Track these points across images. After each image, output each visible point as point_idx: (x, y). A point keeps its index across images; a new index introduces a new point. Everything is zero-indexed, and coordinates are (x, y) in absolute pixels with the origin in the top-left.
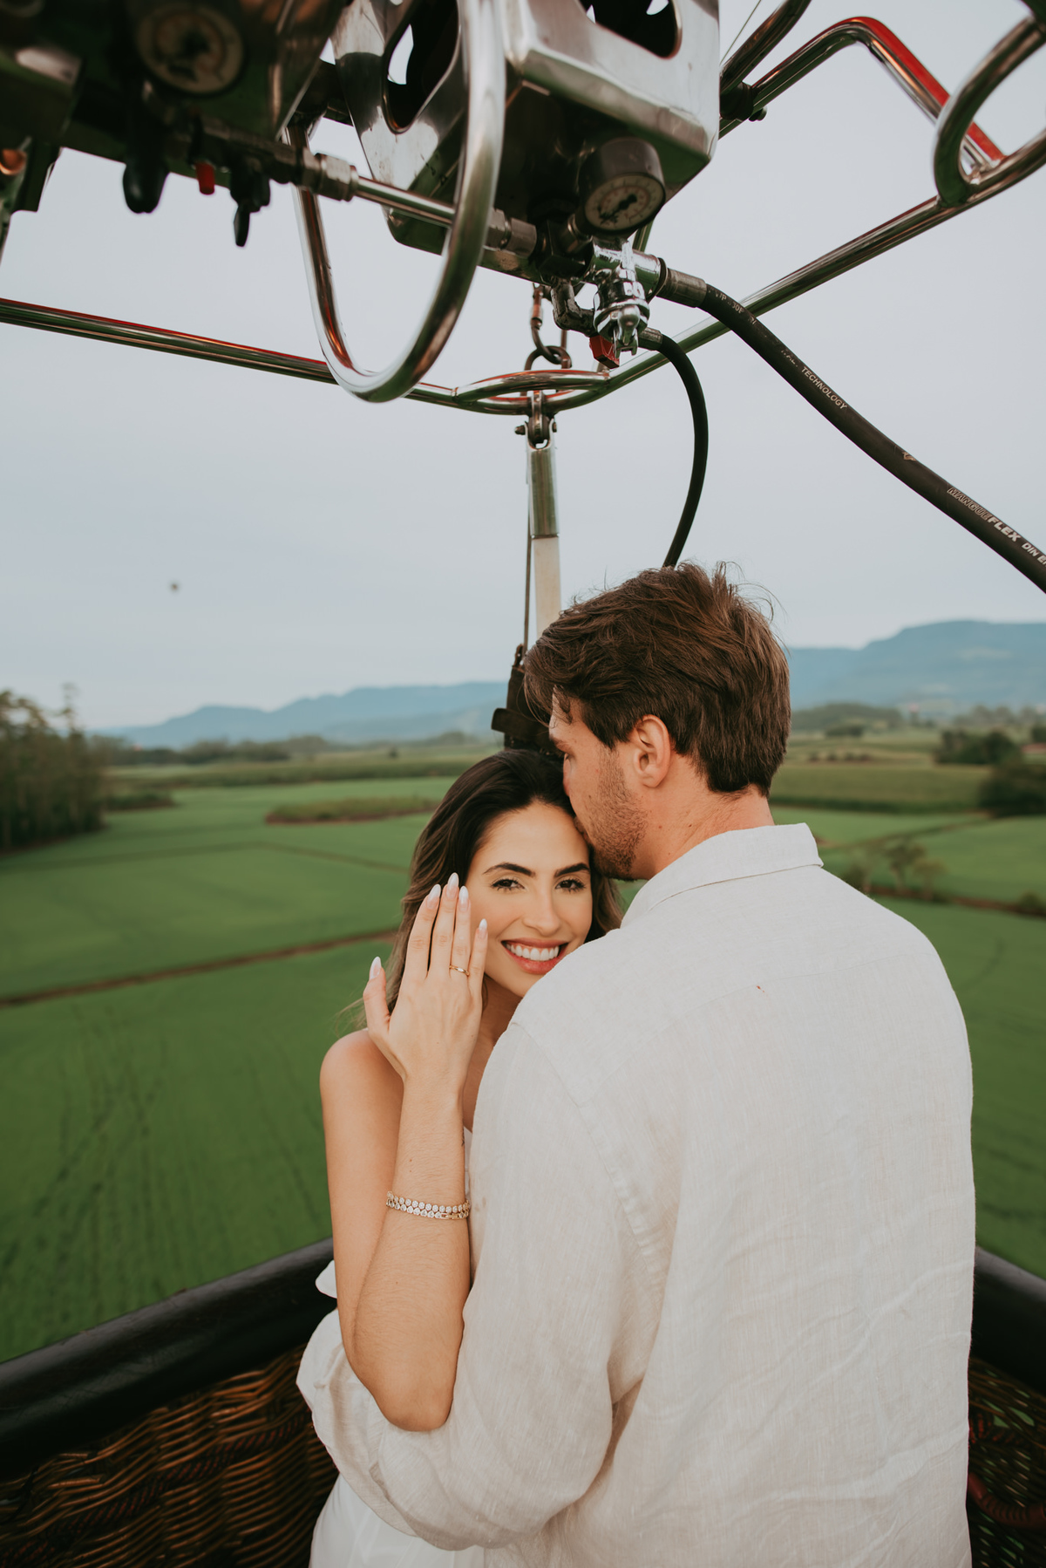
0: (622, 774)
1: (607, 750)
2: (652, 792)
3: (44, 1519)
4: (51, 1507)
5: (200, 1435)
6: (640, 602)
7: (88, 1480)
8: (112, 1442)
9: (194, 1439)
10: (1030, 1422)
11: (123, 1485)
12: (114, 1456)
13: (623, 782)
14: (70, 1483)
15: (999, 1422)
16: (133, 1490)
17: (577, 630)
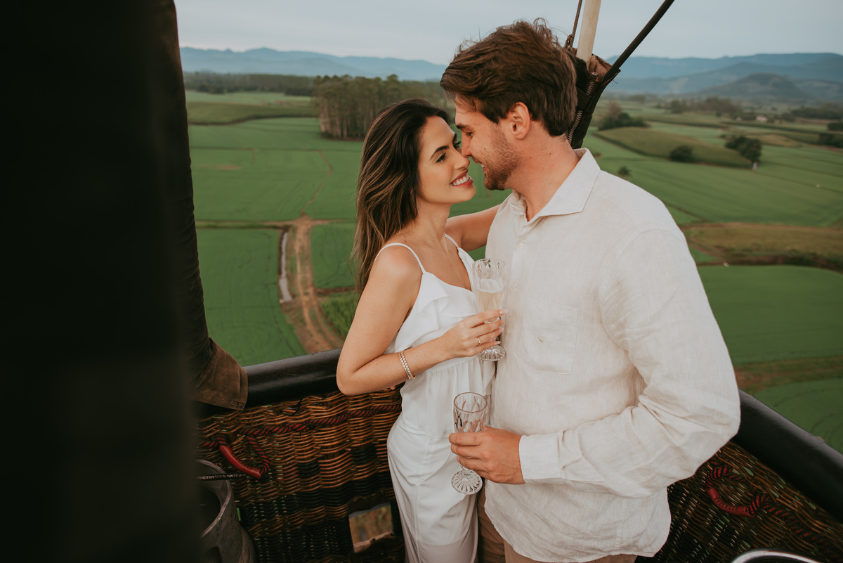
0: (504, 135)
1: (495, 125)
2: (521, 142)
3: (305, 417)
4: (307, 414)
5: (365, 401)
6: (506, 44)
7: (321, 408)
8: (331, 396)
9: (362, 402)
10: (752, 474)
11: (334, 413)
12: (331, 401)
13: (505, 139)
14: (314, 407)
15: (735, 471)
16: (338, 415)
17: (472, 63)
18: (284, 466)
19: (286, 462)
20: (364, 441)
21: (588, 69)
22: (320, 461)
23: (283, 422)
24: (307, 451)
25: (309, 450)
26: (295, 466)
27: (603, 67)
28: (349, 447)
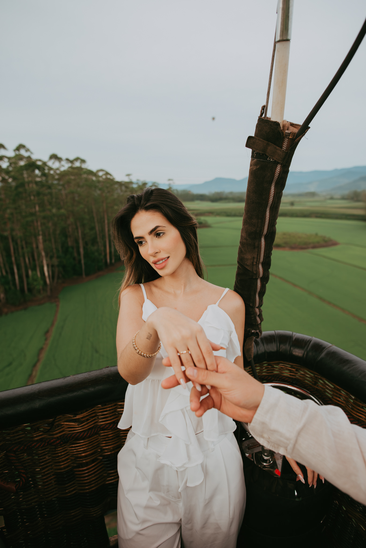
3: (60, 433)
4: (61, 430)
5: (113, 415)
7: (73, 424)
8: (82, 413)
9: (110, 416)
11: (87, 427)
12: (82, 418)
14: (67, 423)
16: (89, 429)
18: (43, 476)
19: (44, 472)
20: (113, 450)
21: (282, 128)
22: (75, 470)
23: (40, 437)
24: (63, 461)
25: (65, 460)
26: (53, 475)
27: (293, 128)
28: (100, 456)
